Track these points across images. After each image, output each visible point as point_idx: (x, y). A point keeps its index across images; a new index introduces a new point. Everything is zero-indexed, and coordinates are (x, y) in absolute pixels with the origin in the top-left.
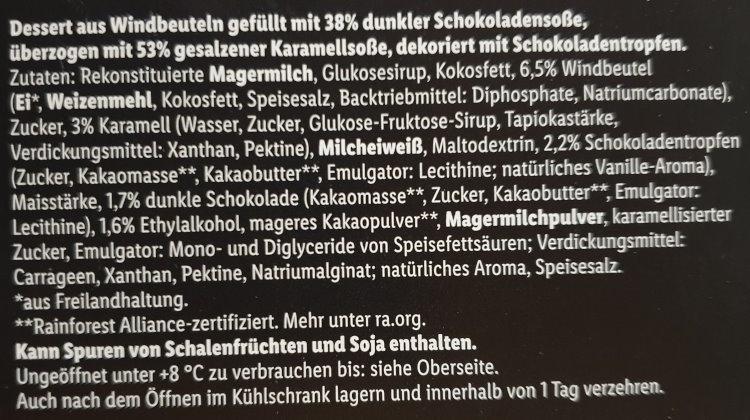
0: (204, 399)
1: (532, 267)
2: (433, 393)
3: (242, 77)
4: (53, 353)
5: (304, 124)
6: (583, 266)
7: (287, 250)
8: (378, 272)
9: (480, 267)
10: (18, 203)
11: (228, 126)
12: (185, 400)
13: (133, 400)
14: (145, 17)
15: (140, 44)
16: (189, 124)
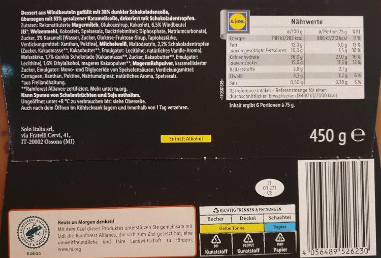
0: (70, 108)
1: (154, 76)
2: (129, 108)
3: (80, 26)
4: (31, 95)
5: (96, 38)
6: (167, 76)
7: (91, 70)
8: (115, 77)
9: (141, 76)
10: (23, 57)
11: (76, 38)
12: (65, 108)
13: (51, 108)
14: (56, 10)
15: (54, 17)
16: (66, 37)
